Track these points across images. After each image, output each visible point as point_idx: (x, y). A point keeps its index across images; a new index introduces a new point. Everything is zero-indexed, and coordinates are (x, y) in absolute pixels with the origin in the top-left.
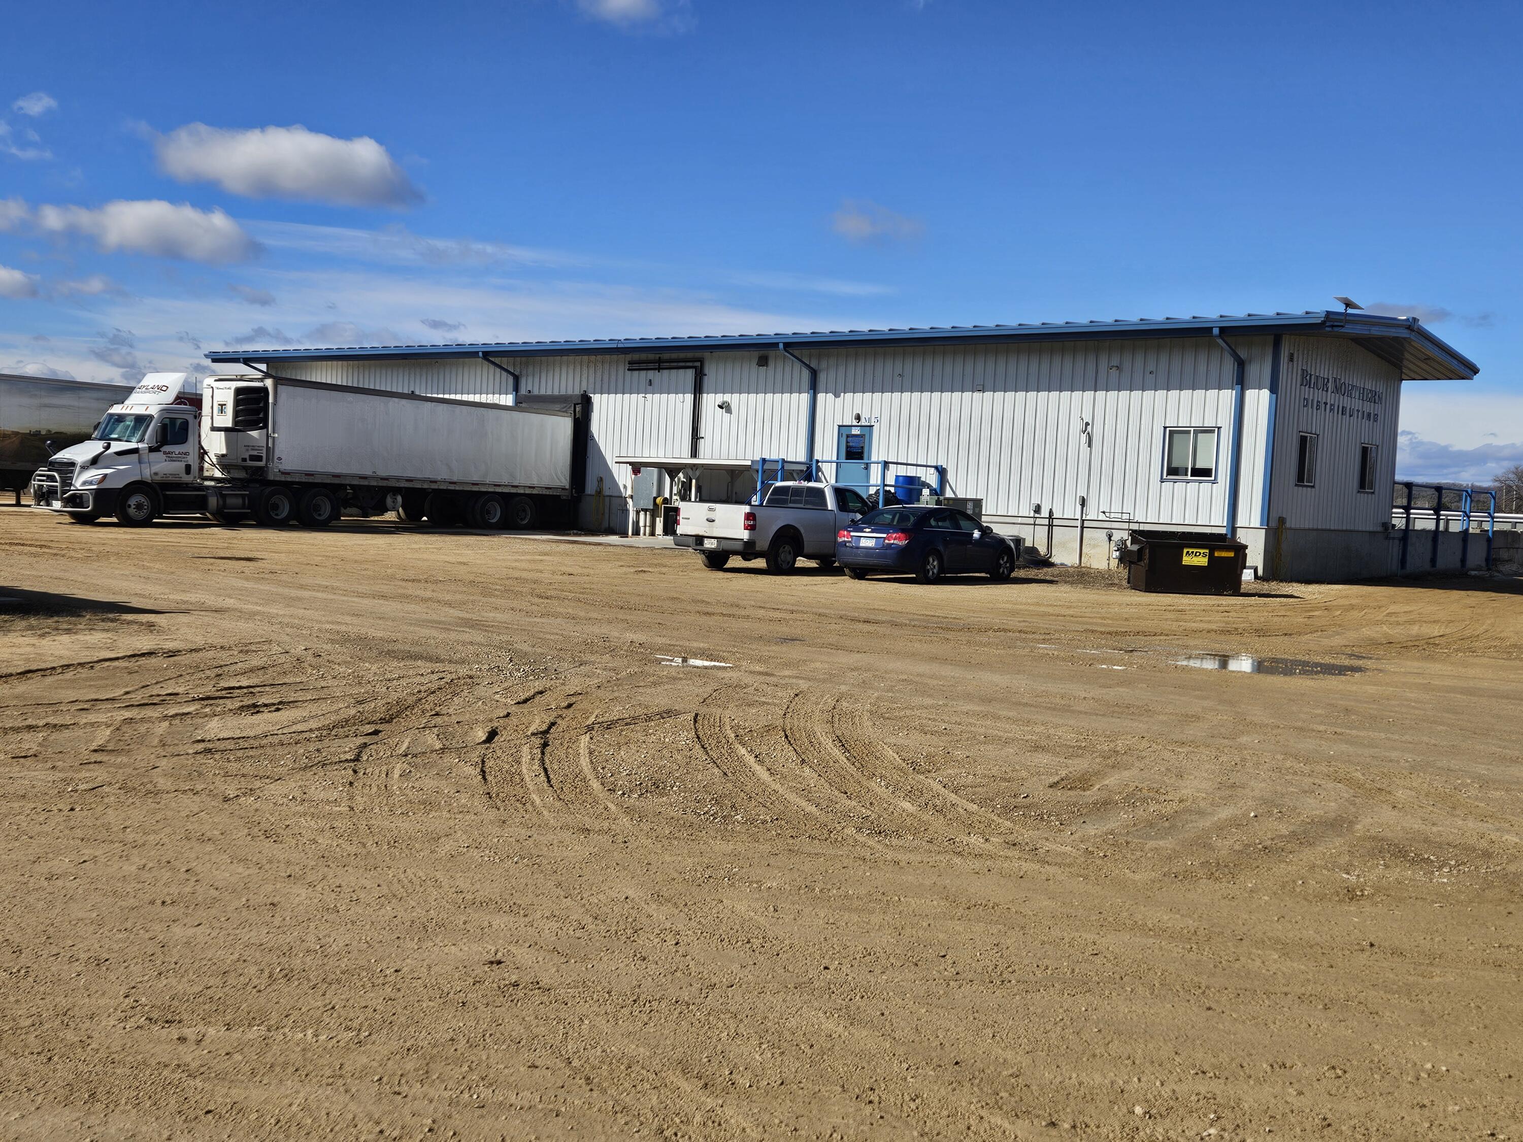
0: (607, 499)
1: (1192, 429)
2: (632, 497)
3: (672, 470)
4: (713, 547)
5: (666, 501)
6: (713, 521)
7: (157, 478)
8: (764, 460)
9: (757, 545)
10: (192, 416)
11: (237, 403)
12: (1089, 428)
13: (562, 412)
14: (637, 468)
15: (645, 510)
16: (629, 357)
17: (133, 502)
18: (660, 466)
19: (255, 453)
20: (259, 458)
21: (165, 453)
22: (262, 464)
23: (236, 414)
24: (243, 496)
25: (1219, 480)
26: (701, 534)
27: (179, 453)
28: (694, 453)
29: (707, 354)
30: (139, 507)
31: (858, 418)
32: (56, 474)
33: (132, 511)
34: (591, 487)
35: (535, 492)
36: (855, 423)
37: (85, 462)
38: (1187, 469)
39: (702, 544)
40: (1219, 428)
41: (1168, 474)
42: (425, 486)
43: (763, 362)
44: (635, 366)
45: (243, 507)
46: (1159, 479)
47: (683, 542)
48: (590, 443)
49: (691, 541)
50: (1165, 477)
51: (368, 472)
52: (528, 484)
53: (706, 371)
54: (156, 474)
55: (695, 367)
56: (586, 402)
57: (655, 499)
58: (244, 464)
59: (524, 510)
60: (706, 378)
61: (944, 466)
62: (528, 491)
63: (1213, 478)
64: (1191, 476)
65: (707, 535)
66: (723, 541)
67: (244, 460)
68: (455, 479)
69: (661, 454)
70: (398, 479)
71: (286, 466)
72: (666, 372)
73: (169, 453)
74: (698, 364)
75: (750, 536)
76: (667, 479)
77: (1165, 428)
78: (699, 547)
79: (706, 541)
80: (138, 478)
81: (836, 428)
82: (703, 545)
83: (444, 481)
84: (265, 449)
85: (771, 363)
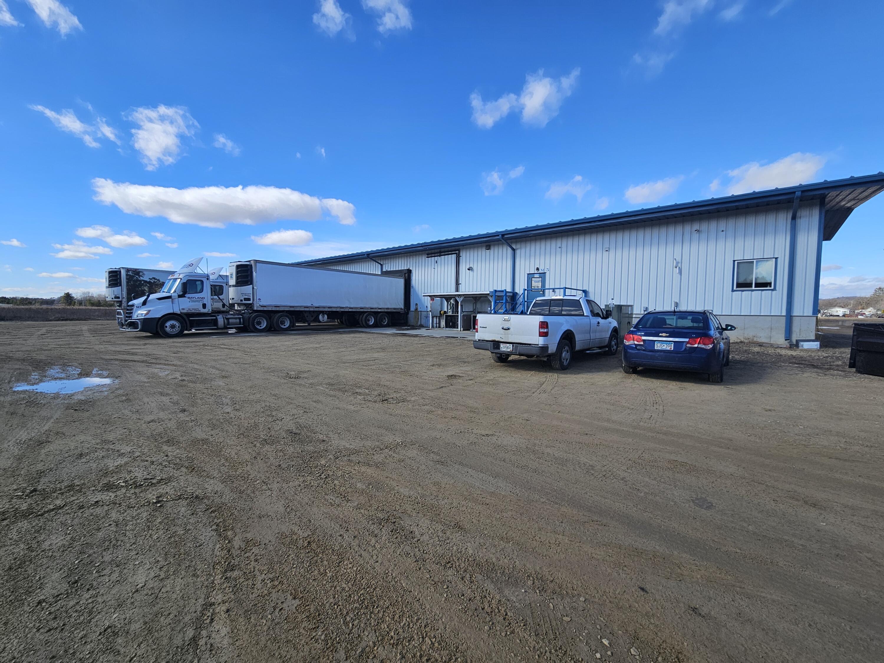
0: (420, 313)
1: (755, 261)
2: (431, 311)
3: (448, 298)
4: (509, 350)
5: (445, 312)
6: (509, 329)
7: (185, 311)
8: (496, 291)
9: (549, 349)
10: (206, 279)
11: (237, 273)
12: (679, 265)
13: (400, 276)
14: (432, 297)
15: (437, 317)
16: (427, 252)
17: (168, 324)
18: (441, 297)
19: (246, 297)
20: (249, 299)
21: (189, 298)
22: (251, 302)
23: (237, 278)
24: (240, 318)
25: (777, 288)
26: (497, 340)
27: (198, 298)
28: (457, 290)
29: (461, 247)
30: (173, 326)
31: (538, 269)
32: (122, 311)
33: (168, 329)
34: (412, 308)
35: (389, 311)
36: (536, 272)
37: (139, 304)
38: (752, 284)
39: (498, 347)
40: (776, 258)
41: (737, 287)
42: (338, 310)
43: (488, 248)
44: (430, 256)
45: (240, 323)
46: (731, 290)
47: (480, 345)
48: (412, 290)
49: (489, 345)
50: (735, 288)
51: (309, 305)
52: (386, 307)
53: (461, 255)
54: (183, 309)
55: (456, 253)
56: (409, 271)
57: (440, 312)
58: (242, 302)
59: (385, 319)
60: (461, 258)
61: (587, 290)
62: (386, 310)
63: (772, 288)
64: (755, 287)
65: (502, 340)
66: (519, 347)
67: (241, 300)
68: (352, 306)
69: (442, 291)
70: (324, 307)
71: (263, 303)
72: (443, 257)
73: (191, 298)
74: (457, 252)
75: (545, 341)
76: (446, 303)
77: (734, 261)
78: (496, 351)
79: (502, 345)
80: (171, 311)
81: (526, 275)
82: (499, 349)
83: (347, 308)
84: (252, 295)
85: (492, 248)
